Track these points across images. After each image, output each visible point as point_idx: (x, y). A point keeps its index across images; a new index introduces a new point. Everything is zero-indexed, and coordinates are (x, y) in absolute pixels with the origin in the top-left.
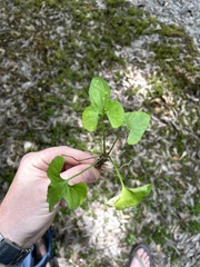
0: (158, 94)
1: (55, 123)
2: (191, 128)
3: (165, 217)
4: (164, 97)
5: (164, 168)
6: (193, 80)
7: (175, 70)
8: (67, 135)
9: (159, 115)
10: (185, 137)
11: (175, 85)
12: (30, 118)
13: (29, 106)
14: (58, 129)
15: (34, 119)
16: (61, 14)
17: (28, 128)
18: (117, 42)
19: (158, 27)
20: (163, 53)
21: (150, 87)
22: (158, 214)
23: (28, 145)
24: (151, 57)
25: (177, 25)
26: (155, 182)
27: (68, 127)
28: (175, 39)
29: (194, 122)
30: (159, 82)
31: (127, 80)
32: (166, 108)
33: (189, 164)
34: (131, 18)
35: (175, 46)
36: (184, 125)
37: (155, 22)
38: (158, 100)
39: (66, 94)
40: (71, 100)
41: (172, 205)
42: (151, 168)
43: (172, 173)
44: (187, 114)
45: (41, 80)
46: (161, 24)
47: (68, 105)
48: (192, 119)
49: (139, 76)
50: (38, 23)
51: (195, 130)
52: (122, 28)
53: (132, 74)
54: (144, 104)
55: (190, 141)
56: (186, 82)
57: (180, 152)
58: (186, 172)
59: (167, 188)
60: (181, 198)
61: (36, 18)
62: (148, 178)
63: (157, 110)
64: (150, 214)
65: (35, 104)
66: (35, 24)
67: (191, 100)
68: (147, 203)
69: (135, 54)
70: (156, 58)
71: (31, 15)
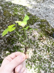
0: (41, 37)
1: (14, 45)
2: (51, 45)
4: (43, 37)
5: (45, 57)
6: (50, 33)
7: (45, 30)
8: (18, 49)
9: (42, 42)
10: (50, 48)
11: (46, 34)
12: (8, 44)
13: (8, 41)
14: (15, 47)
15: (9, 45)
16: (16, 18)
17: (7, 47)
18: (30, 24)
19: (40, 20)
20: (42, 26)
21: (39, 35)
22: (45, 71)
23: (7, 52)
24: (39, 27)
25: (44, 19)
26: (43, 61)
27: (18, 46)
28: (44, 23)
30: (41, 33)
31: (33, 33)
32: (44, 40)
33: (52, 55)
34: (33, 18)
35: (44, 24)
36: (49, 45)
37: (39, 19)
38: (41, 38)
39: (17, 37)
41: (48, 68)
42: (41, 57)
43: (47, 58)
44: (49, 41)
45: (11, 34)
46: (41, 19)
47: (18, 40)
48: (51, 43)
49: (36, 32)
50: (10, 20)
51: (52, 46)
52: (31, 21)
54: (38, 39)
55: (51, 49)
56: (48, 33)
57: (49, 52)
58: (51, 58)
59: (46, 63)
60: (50, 66)
61: (10, 19)
62: (41, 60)
63: (42, 41)
64: (42, 71)
65: (9, 41)
66: (9, 21)
67: (50, 38)
68: (41, 68)
69: (35, 27)
70: (40, 28)
71: (8, 18)
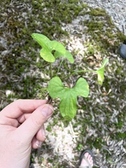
0: (91, 54)
1: (25, 76)
2: (113, 74)
3: (101, 131)
4: (95, 55)
5: (98, 100)
6: (112, 43)
7: (101, 38)
8: (34, 84)
9: (92, 67)
10: (110, 80)
11: (102, 47)
12: (8, 74)
13: (7, 67)
14: (28, 81)
15: (11, 75)
16: (24, 4)
17: (7, 81)
18: (63, 21)
19: (89, 10)
20: (92, 27)
21: (86, 49)
22: (96, 130)
23: (8, 92)
24: (85, 30)
25: (100, 8)
26: (93, 110)
27: (35, 79)
28: (99, 18)
29: (115, 70)
30: (91, 46)
31: (71, 45)
32: (97, 62)
33: (113, 96)
34: (71, 5)
35: (100, 22)
36: (109, 72)
37: (86, 7)
38: (91, 57)
39: (31, 57)
40: (35, 61)
41: (105, 123)
42: (90, 101)
43: (103, 103)
44: (110, 65)
45: (14, 49)
46: (90, 8)
47: (33, 64)
48: (113, 68)
49: (78, 43)
50: (9, 11)
51: (116, 75)
52: (65, 12)
53: (73, 41)
54: (83, 61)
55: (113, 82)
56: (108, 45)
57: (107, 89)
58: (111, 102)
59: (101, 113)
60: (110, 119)
61: (8, 8)
62: (88, 108)
63: (91, 64)
64: (91, 130)
65: (11, 65)
66: (7, 12)
67: (112, 56)
68: (89, 123)
69: (75, 28)
70: (89, 30)
71: (4, 6)
